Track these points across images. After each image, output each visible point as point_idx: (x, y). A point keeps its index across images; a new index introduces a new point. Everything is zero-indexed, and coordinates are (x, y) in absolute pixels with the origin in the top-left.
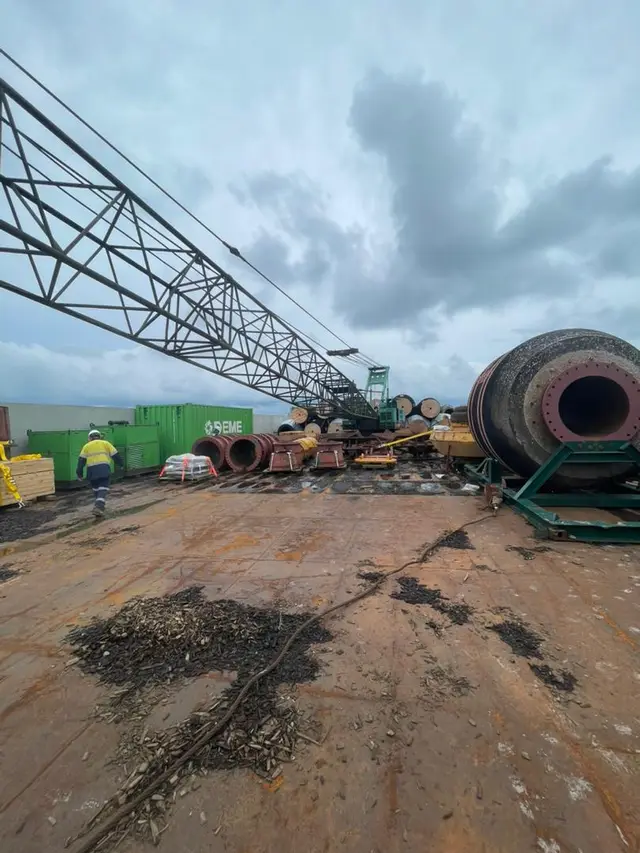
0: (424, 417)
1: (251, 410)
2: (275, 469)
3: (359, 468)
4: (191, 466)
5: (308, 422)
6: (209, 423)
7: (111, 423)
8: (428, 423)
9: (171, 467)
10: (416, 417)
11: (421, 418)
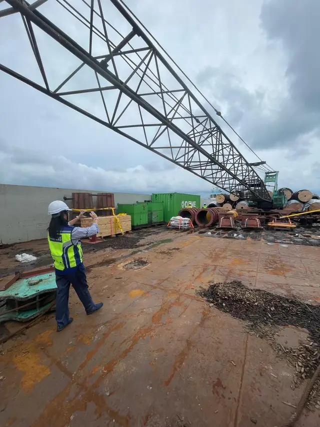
0: (300, 201)
1: (200, 196)
2: (223, 227)
3: (272, 229)
4: (183, 222)
5: (225, 202)
6: (183, 202)
7: (145, 201)
8: (302, 205)
9: (173, 222)
10: (293, 201)
11: (297, 202)
